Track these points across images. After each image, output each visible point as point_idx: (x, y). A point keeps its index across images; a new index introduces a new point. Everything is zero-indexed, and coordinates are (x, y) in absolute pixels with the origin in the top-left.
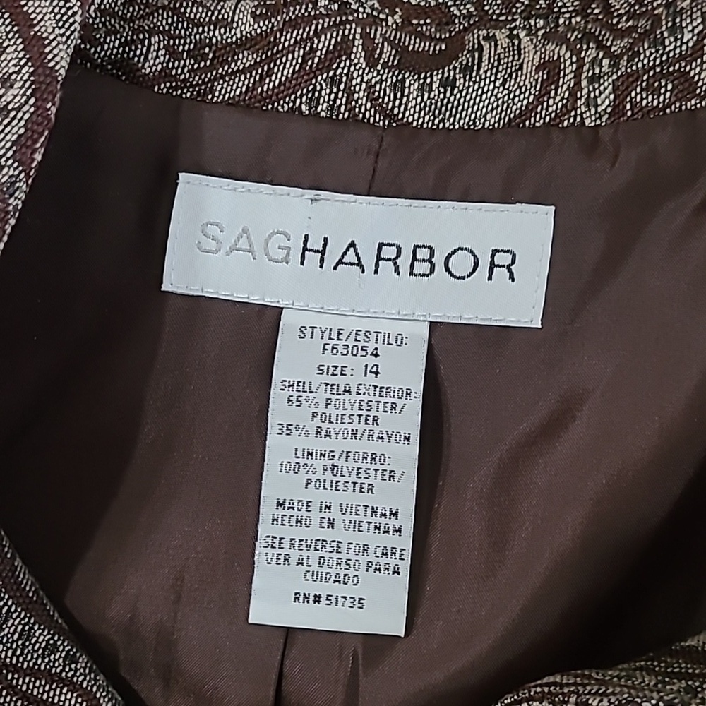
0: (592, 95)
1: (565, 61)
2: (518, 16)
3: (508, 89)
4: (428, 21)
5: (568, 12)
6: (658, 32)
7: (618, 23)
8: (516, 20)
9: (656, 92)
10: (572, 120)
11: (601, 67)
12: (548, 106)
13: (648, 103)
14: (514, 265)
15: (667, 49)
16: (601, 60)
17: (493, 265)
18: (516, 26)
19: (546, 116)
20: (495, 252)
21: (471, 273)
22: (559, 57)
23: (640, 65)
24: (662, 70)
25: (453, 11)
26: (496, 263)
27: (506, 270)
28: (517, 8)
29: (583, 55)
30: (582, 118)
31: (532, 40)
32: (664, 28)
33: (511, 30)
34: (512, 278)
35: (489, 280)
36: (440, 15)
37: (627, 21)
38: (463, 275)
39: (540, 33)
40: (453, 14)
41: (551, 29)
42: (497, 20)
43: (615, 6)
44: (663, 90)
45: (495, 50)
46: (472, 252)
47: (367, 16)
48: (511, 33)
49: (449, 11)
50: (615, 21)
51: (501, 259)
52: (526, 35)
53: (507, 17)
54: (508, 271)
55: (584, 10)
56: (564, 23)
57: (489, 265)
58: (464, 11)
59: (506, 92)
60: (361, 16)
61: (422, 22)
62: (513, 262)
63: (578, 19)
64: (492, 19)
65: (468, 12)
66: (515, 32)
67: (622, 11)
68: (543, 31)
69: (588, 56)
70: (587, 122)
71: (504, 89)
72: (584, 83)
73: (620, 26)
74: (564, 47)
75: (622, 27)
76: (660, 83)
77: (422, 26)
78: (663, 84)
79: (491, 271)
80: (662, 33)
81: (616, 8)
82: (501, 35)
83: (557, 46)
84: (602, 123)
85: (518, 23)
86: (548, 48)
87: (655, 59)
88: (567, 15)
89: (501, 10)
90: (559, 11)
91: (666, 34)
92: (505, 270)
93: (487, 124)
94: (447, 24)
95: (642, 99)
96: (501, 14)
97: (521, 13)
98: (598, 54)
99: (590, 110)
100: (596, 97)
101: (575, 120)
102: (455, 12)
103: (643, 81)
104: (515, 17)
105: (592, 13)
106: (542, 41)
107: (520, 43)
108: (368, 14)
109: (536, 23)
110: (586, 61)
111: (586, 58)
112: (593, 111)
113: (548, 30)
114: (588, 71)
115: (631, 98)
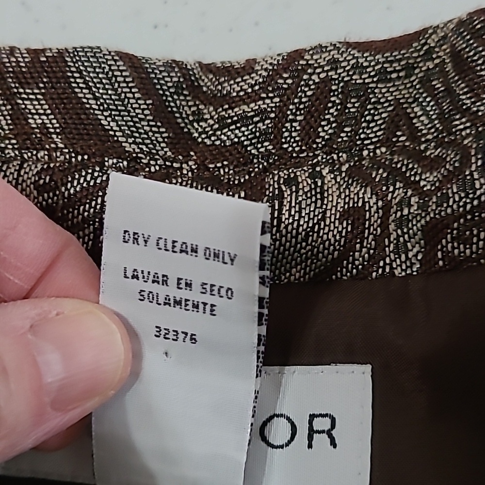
0: (401, 239)
1: (370, 207)
2: (319, 152)
3: (311, 244)
4: (225, 163)
5: (372, 143)
6: (467, 173)
7: (426, 149)
8: (319, 155)
9: (467, 242)
10: (380, 271)
11: (410, 206)
12: (354, 260)
13: (460, 252)
14: (334, 430)
15: (478, 193)
16: (410, 198)
17: (312, 432)
18: (318, 161)
19: (353, 268)
20: (312, 417)
21: (289, 442)
22: (364, 203)
23: (449, 210)
24: (474, 217)
25: (250, 151)
26: (315, 429)
27: (327, 436)
28: (318, 143)
29: (389, 198)
30: (392, 268)
31: (335, 178)
32: (474, 167)
33: (314, 166)
34: (334, 444)
35: (309, 448)
36: (237, 156)
37: (436, 148)
38: (281, 444)
39: (344, 168)
40: (251, 154)
41: (355, 162)
42: (298, 157)
43: (422, 130)
44: (475, 240)
45: (297, 198)
46: (288, 419)
47: (160, 169)
48: (314, 169)
49: (247, 151)
50: (423, 147)
51: (321, 424)
52: (330, 172)
53: (308, 154)
54: (329, 437)
55: (388, 139)
56: (369, 155)
57: (307, 432)
58: (262, 150)
59: (309, 247)
60: (153, 169)
61: (219, 165)
62: (333, 426)
63: (384, 150)
64: (292, 157)
65: (266, 150)
66: (318, 169)
67: (430, 137)
68: (347, 166)
69: (395, 198)
70: (397, 272)
71: (307, 245)
72: (392, 227)
73: (428, 153)
74: (369, 189)
75: (431, 154)
76: (472, 231)
77: (219, 168)
78: (475, 232)
79: (310, 438)
80: (471, 174)
81: (424, 132)
82: (302, 176)
83: (362, 187)
84: (413, 272)
85: (320, 158)
86: (352, 189)
87: (466, 203)
88: (372, 147)
89: (301, 146)
90: (362, 143)
91: (476, 176)
92: (325, 436)
93: (292, 278)
94: (245, 164)
95: (453, 248)
96: (302, 151)
97: (321, 149)
98: (406, 193)
99: (400, 258)
100: (405, 242)
101: (384, 270)
102: (253, 151)
103: (453, 229)
104: (317, 153)
105: (398, 141)
106: (346, 179)
107: (323, 183)
108: (160, 166)
109: (339, 157)
110: (393, 203)
111: (393, 200)
112: (403, 257)
113: (352, 164)
114: (396, 213)
115: (443, 247)
